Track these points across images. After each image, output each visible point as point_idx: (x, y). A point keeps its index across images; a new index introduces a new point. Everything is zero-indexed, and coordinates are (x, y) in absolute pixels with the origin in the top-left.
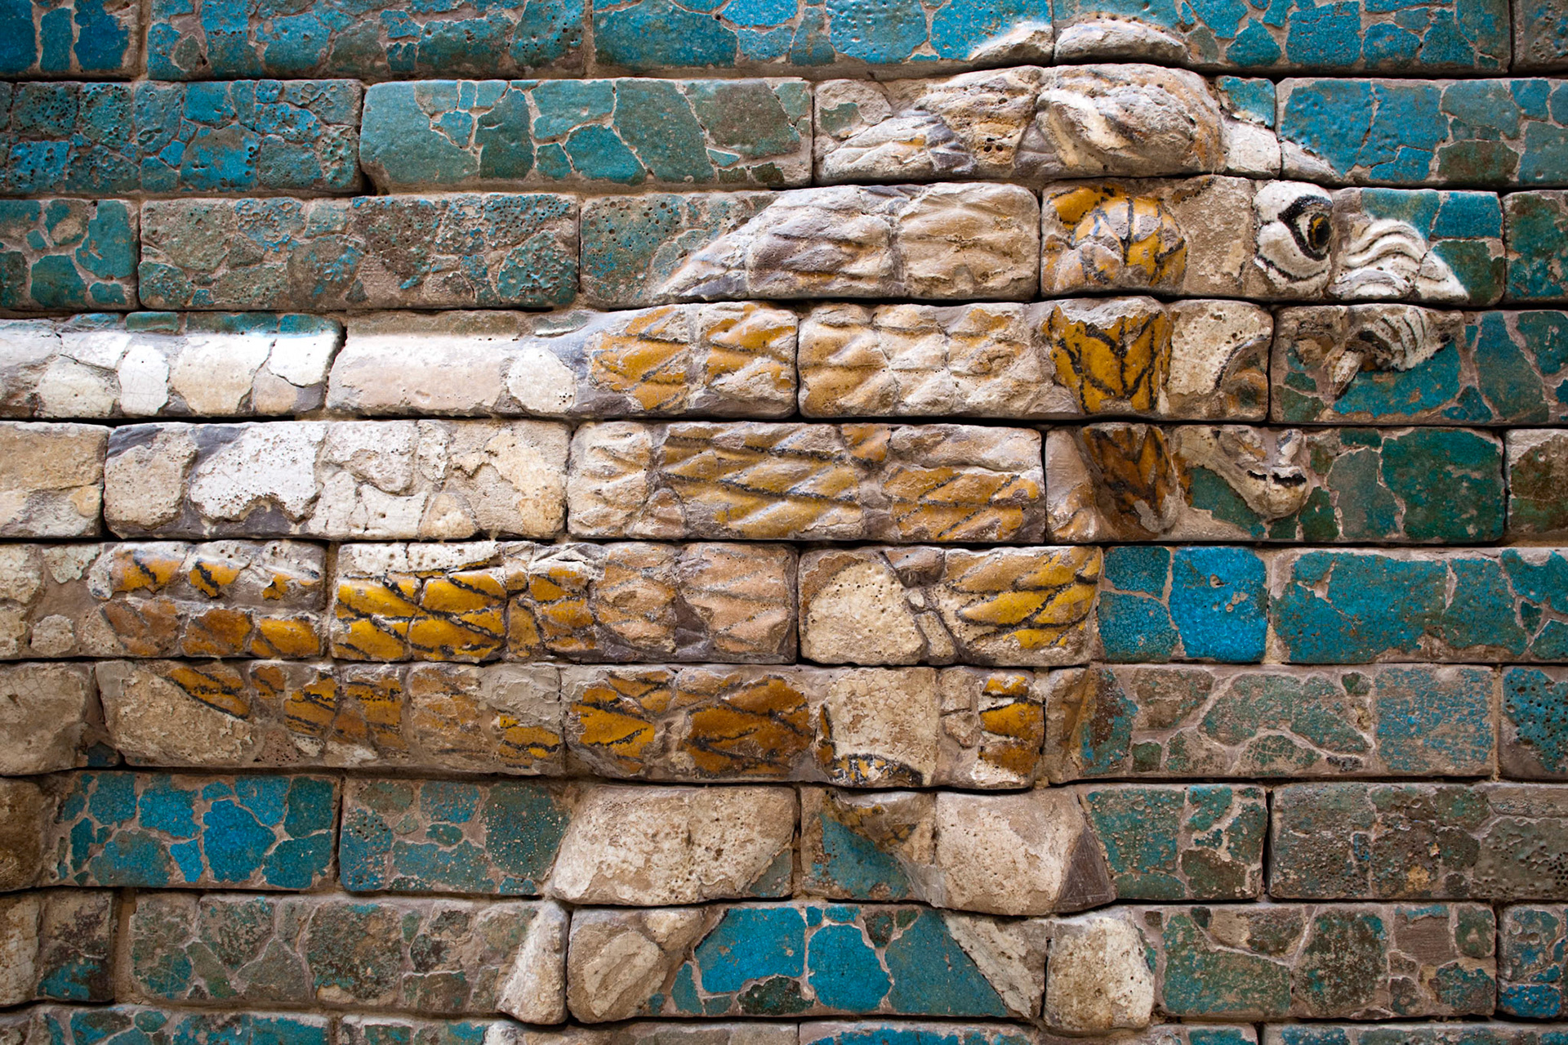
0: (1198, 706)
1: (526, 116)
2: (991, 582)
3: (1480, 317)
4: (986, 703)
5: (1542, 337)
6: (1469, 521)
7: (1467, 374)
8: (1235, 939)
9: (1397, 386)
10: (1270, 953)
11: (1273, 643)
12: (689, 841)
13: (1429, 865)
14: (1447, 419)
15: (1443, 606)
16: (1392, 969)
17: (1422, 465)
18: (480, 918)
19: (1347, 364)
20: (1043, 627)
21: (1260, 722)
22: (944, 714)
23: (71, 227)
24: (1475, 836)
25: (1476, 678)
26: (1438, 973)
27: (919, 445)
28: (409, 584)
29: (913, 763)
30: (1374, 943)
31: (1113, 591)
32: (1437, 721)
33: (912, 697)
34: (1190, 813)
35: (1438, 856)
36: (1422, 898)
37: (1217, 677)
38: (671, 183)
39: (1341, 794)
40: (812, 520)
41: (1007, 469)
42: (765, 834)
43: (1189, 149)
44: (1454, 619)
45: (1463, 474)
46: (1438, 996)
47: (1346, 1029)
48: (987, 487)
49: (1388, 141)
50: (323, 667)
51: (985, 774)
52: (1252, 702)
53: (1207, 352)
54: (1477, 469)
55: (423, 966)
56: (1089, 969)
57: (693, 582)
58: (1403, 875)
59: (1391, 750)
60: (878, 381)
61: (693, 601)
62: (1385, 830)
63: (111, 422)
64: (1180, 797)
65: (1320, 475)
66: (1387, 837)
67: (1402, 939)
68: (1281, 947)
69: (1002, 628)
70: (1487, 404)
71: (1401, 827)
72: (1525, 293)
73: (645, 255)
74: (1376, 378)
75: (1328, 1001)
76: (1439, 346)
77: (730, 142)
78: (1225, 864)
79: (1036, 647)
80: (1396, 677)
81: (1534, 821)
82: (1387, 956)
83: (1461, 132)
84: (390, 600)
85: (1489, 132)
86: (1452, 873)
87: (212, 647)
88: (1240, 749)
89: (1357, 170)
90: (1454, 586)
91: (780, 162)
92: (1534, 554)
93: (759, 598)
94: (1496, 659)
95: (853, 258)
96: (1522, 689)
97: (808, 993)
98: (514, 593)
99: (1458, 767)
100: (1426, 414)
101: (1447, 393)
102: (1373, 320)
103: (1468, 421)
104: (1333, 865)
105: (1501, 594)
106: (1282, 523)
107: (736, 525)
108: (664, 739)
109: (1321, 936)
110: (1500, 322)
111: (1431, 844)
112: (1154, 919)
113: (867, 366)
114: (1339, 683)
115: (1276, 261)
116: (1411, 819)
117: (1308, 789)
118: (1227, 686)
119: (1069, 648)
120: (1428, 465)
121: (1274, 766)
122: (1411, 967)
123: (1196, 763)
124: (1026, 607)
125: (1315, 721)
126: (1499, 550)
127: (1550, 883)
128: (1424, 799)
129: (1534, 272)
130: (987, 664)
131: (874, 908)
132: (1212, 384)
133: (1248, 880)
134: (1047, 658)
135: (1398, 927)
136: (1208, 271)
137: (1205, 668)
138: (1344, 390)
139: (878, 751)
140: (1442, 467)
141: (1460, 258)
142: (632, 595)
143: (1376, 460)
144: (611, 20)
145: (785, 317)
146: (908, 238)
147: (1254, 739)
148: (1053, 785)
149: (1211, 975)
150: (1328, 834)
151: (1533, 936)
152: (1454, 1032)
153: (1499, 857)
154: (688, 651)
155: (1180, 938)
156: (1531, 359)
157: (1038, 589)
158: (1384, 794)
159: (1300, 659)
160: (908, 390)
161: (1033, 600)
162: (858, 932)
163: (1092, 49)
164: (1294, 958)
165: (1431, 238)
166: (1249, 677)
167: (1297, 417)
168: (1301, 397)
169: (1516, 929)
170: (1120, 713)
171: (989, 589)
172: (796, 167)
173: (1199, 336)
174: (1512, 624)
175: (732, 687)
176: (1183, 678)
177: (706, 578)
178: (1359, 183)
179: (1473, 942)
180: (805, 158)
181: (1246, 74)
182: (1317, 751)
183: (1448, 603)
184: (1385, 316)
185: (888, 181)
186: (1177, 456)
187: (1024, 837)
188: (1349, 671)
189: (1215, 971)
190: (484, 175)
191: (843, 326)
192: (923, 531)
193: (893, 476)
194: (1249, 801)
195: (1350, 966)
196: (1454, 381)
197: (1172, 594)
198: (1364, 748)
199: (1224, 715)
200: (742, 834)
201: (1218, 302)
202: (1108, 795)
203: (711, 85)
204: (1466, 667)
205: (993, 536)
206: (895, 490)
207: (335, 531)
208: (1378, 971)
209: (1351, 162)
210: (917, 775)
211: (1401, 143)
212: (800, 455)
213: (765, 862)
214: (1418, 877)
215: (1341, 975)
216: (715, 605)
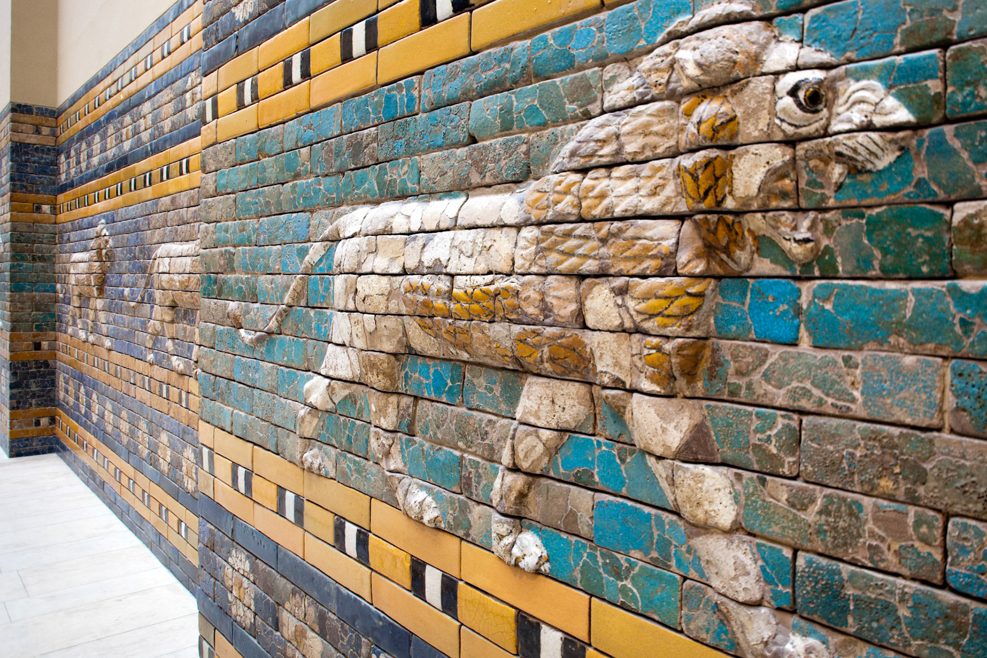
0: (760, 365)
1: (512, 104)
2: (645, 294)
3: (927, 132)
4: (646, 352)
5: (973, 140)
6: (924, 263)
7: (920, 169)
8: (779, 497)
9: (872, 182)
10: (799, 510)
11: (804, 334)
12: (553, 402)
13: (893, 477)
14: (907, 199)
15: (905, 317)
16: (869, 536)
17: (891, 228)
18: (498, 424)
19: (837, 171)
20: (668, 316)
21: (794, 377)
22: (633, 356)
23: (406, 168)
24: (925, 466)
25: (929, 365)
26: (901, 547)
27: (620, 230)
28: (470, 291)
29: (622, 377)
30: (857, 518)
31: (722, 302)
32: (901, 389)
33: (619, 345)
34: (756, 423)
35: (900, 473)
36: (891, 498)
37: (772, 351)
38: (555, 124)
39: (838, 426)
40: (582, 265)
41: (657, 240)
42: (580, 404)
43: (733, 67)
44: (912, 326)
45: (919, 234)
46: (900, 562)
47: (841, 565)
48: (647, 249)
49: (867, 33)
50: (450, 321)
51: (647, 386)
52: (789, 366)
53: (752, 173)
54: (929, 230)
55: (483, 439)
56: (693, 491)
57: (547, 292)
58: (876, 481)
59: (870, 404)
60: (606, 202)
61: (548, 299)
62: (865, 452)
63: (408, 234)
64: (750, 414)
65: (829, 238)
66: (866, 456)
67: (876, 520)
68: (804, 508)
69: (652, 316)
70: (935, 188)
71: (875, 452)
72: (959, 112)
73: (548, 155)
74: (859, 178)
75: (830, 545)
76: (898, 153)
77: (573, 102)
78: (773, 454)
79: (665, 326)
80: (875, 359)
81: (968, 463)
82: (866, 528)
83: (915, 16)
84: (465, 297)
85: (934, 11)
86: (909, 486)
87: (425, 312)
88: (783, 392)
89: (848, 54)
90: (912, 305)
91: (590, 107)
92: (969, 285)
93: (568, 299)
94: (944, 354)
95: (602, 147)
96: (961, 375)
97: (597, 478)
98: (497, 295)
99: (913, 419)
100: (893, 197)
101: (906, 182)
102: (838, 144)
103: (921, 199)
104: (833, 466)
105: (946, 311)
106: (807, 266)
107: (559, 268)
108: (541, 357)
109: (827, 507)
110: (942, 134)
111: (896, 465)
112: (739, 477)
113: (602, 196)
114: (840, 361)
115: (786, 119)
116: (882, 447)
117: (821, 420)
118: (776, 356)
119: (682, 328)
120: (895, 228)
121: (800, 404)
122: (883, 540)
123: (758, 396)
124: (660, 306)
125: (824, 380)
126: (946, 283)
127: (979, 507)
128: (891, 437)
129: (965, 97)
130: (646, 333)
131: (621, 445)
132: (756, 190)
133: (786, 466)
134: (671, 332)
135: (874, 513)
136: (751, 130)
137: (766, 346)
138: (839, 187)
139: (609, 370)
140: (905, 229)
141: (909, 97)
142: (529, 297)
143: (863, 227)
144: (537, 59)
145: (577, 177)
146: (624, 135)
147: (790, 387)
148: (685, 397)
149: (767, 514)
150: (831, 448)
151: (965, 539)
152: (910, 587)
153: (941, 482)
154: (547, 321)
155: (751, 490)
156: (965, 155)
157: (666, 298)
158: (865, 430)
159: (818, 344)
160: (617, 205)
161: (664, 303)
162: (614, 455)
163: (697, 26)
164: (811, 516)
165: (890, 87)
166: (789, 352)
167: (813, 206)
168: (814, 193)
169: (954, 531)
170: (722, 365)
171: (645, 298)
172: (595, 108)
173: (747, 165)
174: (953, 331)
175: (562, 337)
176: (753, 350)
177: (551, 290)
178: (850, 61)
179: (924, 534)
180: (599, 103)
181: (788, 13)
182: (826, 398)
183: (908, 315)
184: (845, 141)
185: (621, 109)
186: (749, 230)
187: (661, 418)
188: (846, 353)
189: (769, 513)
190: (501, 131)
191: (596, 179)
192: (621, 270)
193: (611, 245)
194: (786, 421)
195: (843, 528)
196: (910, 175)
197: (750, 304)
198: (854, 400)
199: (774, 372)
200: (572, 402)
201: (756, 146)
202: (716, 407)
203: (569, 78)
204: (922, 357)
205: (648, 272)
206: (612, 251)
207: (453, 271)
208: (860, 536)
209: (844, 50)
210: (624, 383)
211: (875, 32)
212: (580, 237)
213: (582, 417)
214: (886, 484)
215: (837, 532)
216: (554, 302)
